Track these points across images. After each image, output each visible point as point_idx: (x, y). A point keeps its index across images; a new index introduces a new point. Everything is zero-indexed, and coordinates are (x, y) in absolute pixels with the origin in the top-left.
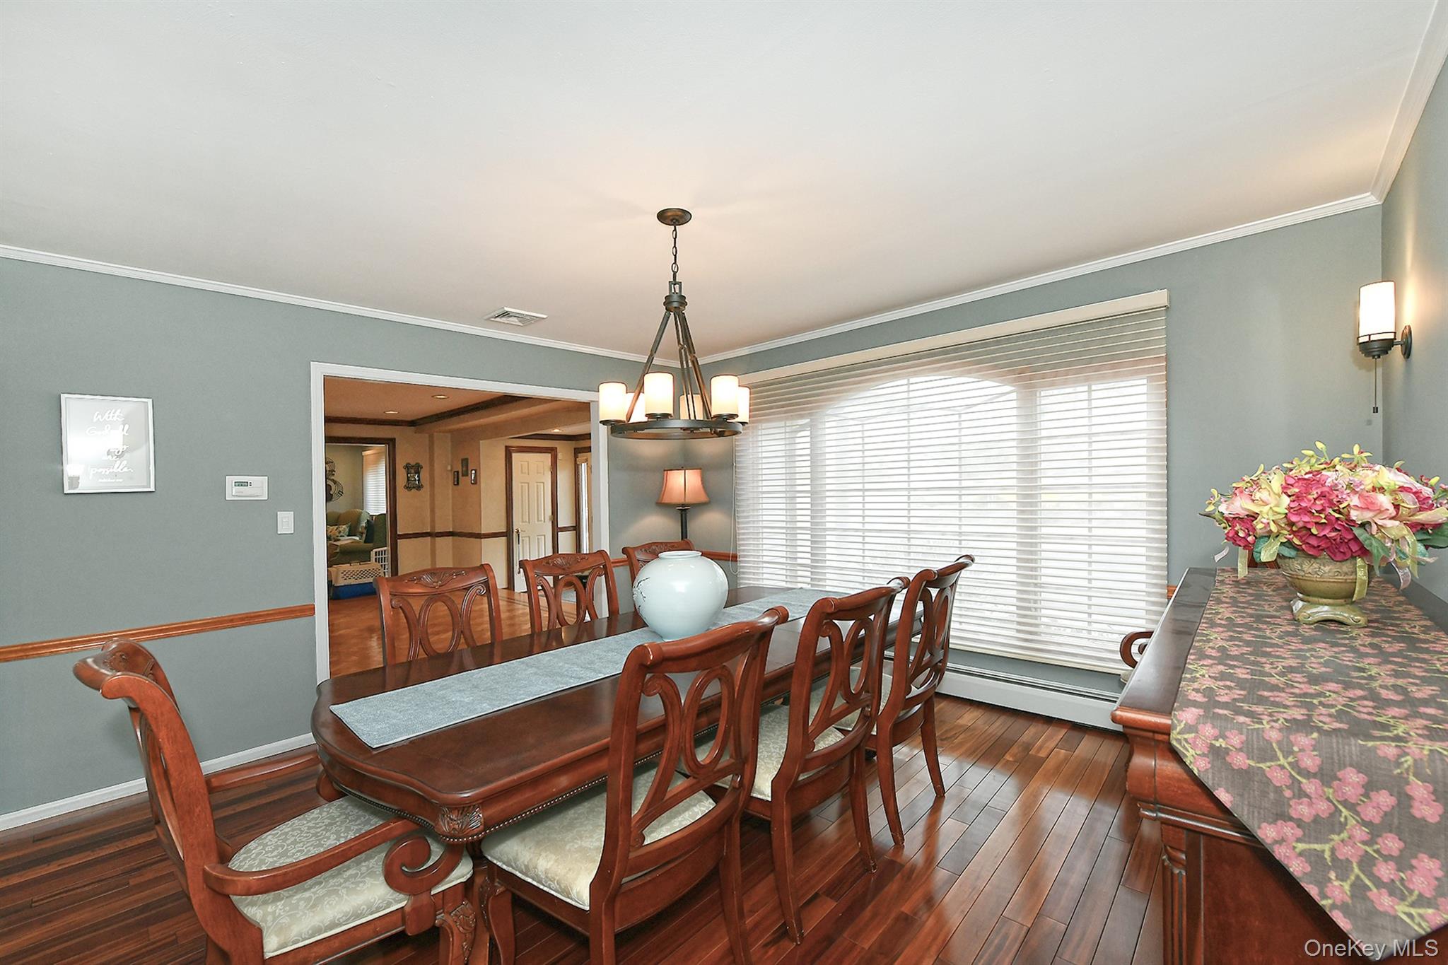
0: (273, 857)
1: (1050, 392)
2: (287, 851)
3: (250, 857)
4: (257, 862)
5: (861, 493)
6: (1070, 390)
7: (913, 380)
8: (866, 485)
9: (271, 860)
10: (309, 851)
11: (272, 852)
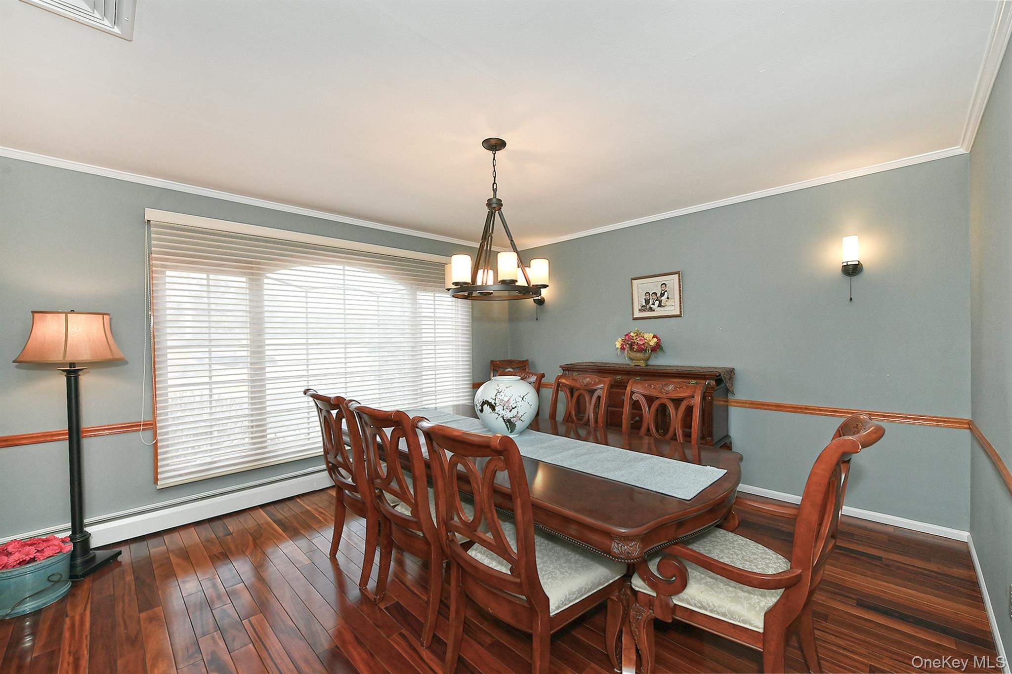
0: (771, 556)
1: (422, 294)
2: (761, 553)
3: (779, 566)
4: (780, 561)
5: (305, 347)
6: (424, 294)
7: (346, 268)
8: (309, 340)
9: (773, 556)
10: (753, 546)
11: (769, 559)
